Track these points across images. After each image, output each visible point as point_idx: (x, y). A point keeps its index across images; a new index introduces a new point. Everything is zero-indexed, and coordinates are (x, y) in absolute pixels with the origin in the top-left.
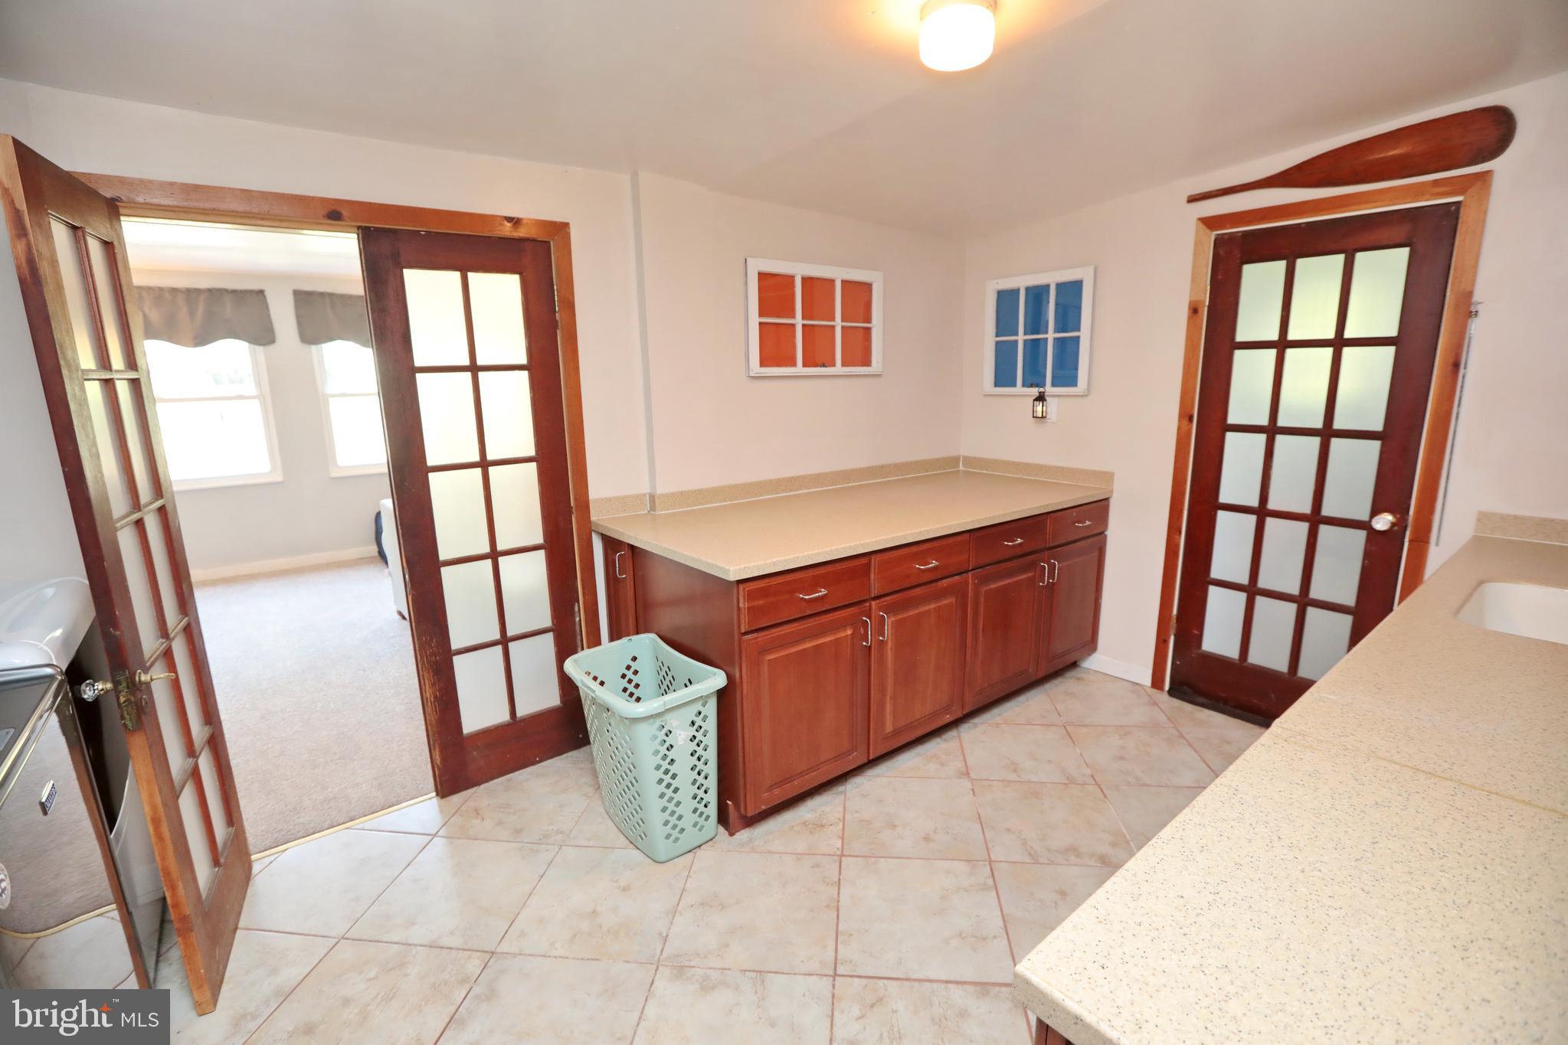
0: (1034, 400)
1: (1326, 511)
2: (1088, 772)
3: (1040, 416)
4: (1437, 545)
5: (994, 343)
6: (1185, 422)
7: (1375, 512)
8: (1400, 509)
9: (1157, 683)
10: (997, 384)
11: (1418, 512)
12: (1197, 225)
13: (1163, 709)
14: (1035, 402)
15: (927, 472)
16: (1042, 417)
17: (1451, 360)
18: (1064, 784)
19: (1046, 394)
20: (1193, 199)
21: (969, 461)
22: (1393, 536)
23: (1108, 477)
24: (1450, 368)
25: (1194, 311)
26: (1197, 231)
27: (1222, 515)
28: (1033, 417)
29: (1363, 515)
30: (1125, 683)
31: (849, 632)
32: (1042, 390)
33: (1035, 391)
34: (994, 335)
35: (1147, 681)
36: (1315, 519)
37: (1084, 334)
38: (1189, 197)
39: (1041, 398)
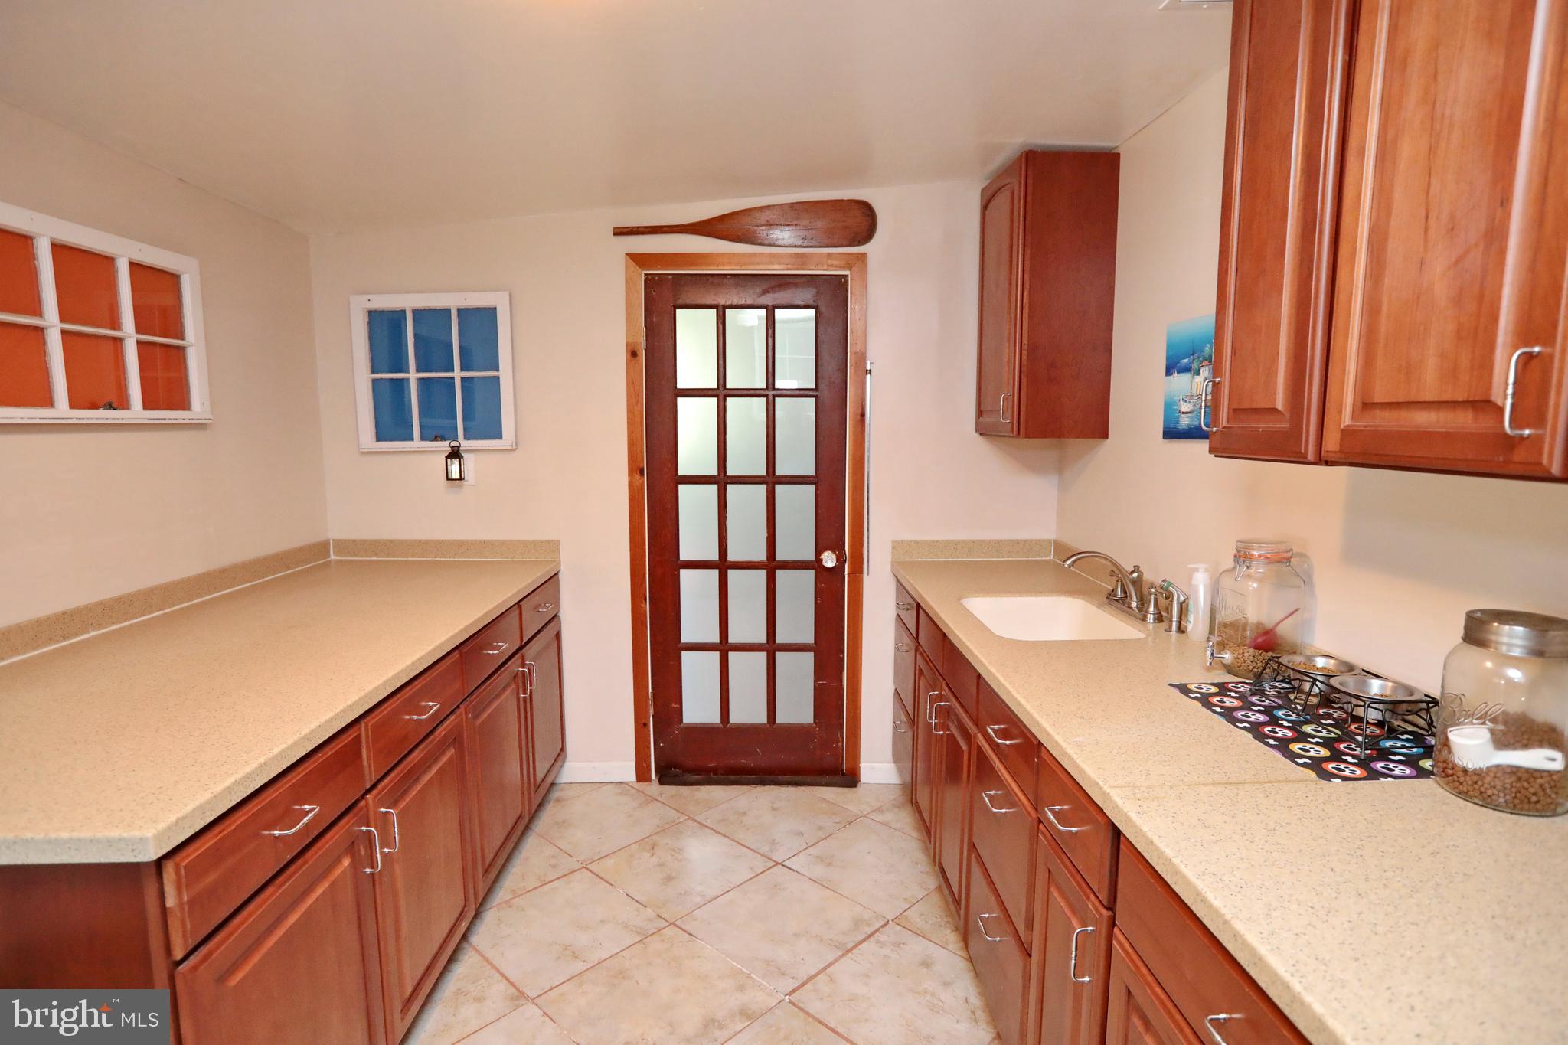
0: (447, 458)
1: (780, 556)
2: (649, 912)
3: (458, 477)
4: (868, 574)
5: (370, 385)
6: (638, 477)
7: (818, 552)
8: (838, 548)
9: (642, 775)
10: (379, 439)
11: (852, 546)
12: (626, 261)
13: (664, 801)
14: (449, 460)
15: (289, 569)
16: (461, 479)
17: (859, 411)
18: (638, 942)
19: (461, 449)
20: (619, 232)
21: (343, 546)
22: (838, 570)
23: (553, 546)
24: (859, 417)
25: (633, 354)
26: (627, 268)
27: (684, 573)
28: (448, 479)
29: (810, 556)
30: (610, 786)
31: (346, 862)
32: (454, 443)
33: (445, 446)
34: (369, 371)
35: (631, 775)
36: (772, 565)
37: (505, 373)
38: (615, 228)
39: (455, 454)
